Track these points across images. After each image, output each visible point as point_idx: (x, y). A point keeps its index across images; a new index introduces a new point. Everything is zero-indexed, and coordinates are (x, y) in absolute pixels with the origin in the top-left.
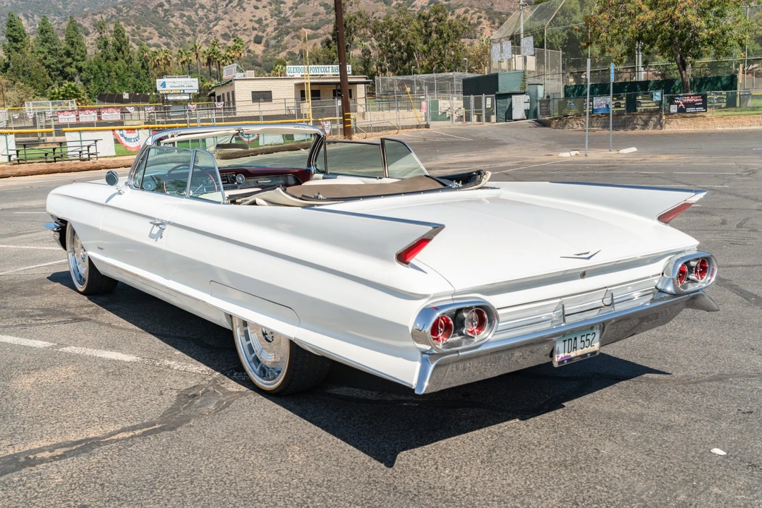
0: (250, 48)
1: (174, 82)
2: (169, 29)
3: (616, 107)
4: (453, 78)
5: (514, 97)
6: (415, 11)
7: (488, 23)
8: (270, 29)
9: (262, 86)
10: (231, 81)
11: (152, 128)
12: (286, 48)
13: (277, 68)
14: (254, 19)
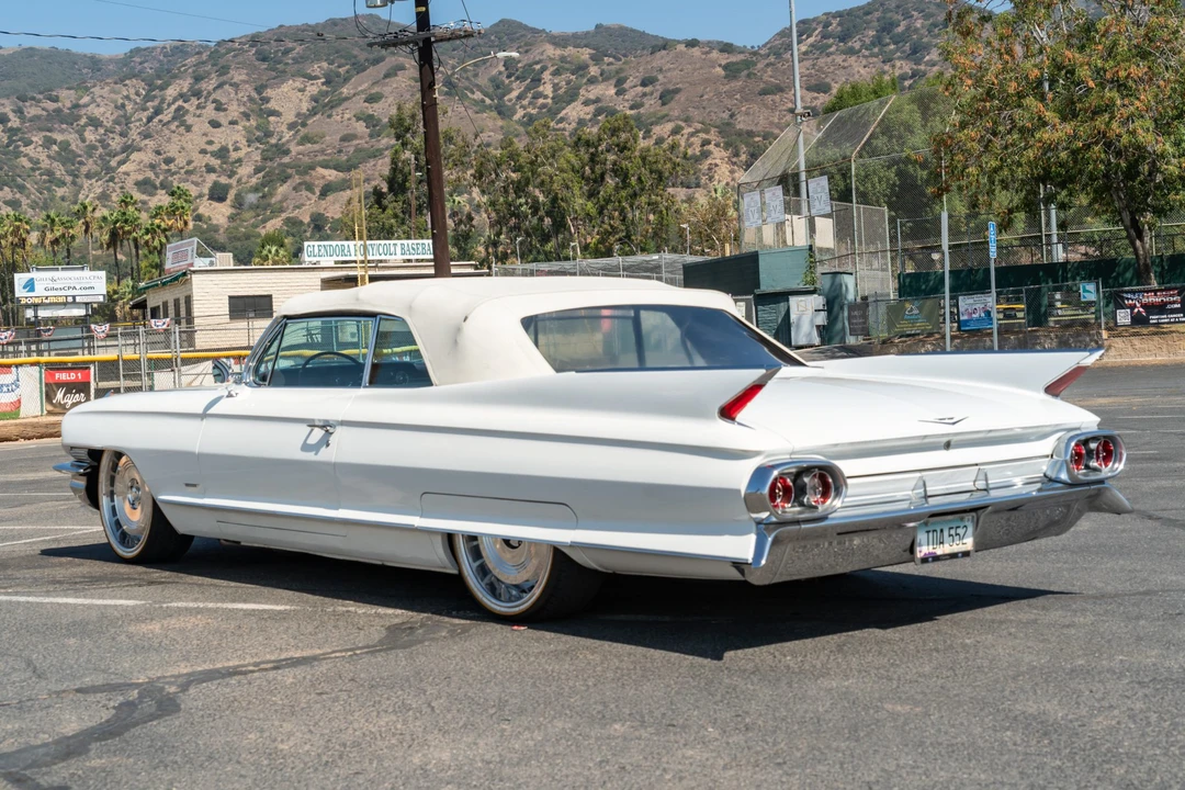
0: (201, 210)
1: (53, 280)
2: (18, 171)
3: (1007, 317)
4: (659, 267)
5: (793, 300)
6: (564, 129)
7: (725, 154)
8: (244, 171)
9: (251, 283)
10: (185, 274)
11: (47, 364)
12: (282, 210)
13: (265, 252)
14: (209, 148)
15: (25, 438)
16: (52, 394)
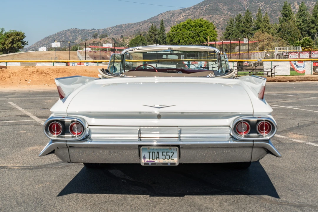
15: (298, 81)
16: (315, 69)
